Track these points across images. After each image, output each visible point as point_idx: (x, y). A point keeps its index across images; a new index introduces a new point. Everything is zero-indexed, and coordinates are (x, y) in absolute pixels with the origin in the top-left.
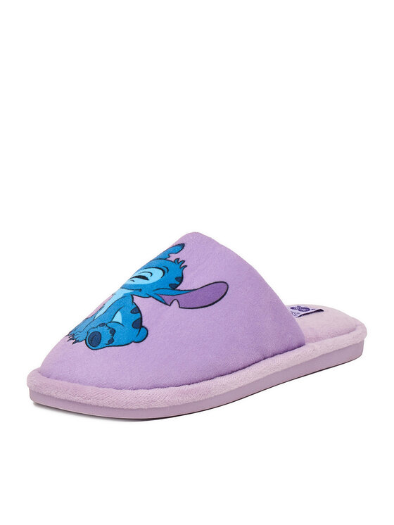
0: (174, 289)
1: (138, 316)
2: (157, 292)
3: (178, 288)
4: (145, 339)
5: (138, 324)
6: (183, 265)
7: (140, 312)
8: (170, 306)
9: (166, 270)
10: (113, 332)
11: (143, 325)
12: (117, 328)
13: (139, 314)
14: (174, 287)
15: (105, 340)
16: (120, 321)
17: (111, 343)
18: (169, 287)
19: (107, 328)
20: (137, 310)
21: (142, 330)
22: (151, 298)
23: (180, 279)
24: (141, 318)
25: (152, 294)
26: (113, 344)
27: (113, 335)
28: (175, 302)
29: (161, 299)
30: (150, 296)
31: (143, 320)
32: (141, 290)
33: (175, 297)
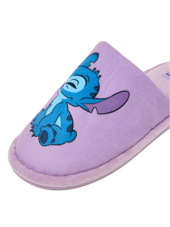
0: (94, 98)
1: (70, 122)
2: (83, 101)
3: (97, 97)
4: (75, 139)
5: (71, 129)
6: (99, 75)
7: (72, 119)
8: (91, 113)
9: (87, 79)
10: (55, 133)
11: (74, 129)
12: (58, 130)
13: (72, 121)
14: (93, 95)
15: (50, 139)
16: (60, 125)
17: (53, 142)
18: (90, 97)
19: (52, 129)
20: (70, 118)
21: (73, 133)
22: (79, 107)
23: (97, 88)
24: (73, 125)
25: (79, 103)
26: (54, 143)
27: (55, 136)
28: (95, 109)
29: (85, 108)
30: (78, 106)
31: (74, 126)
32: (72, 98)
33: (95, 105)
